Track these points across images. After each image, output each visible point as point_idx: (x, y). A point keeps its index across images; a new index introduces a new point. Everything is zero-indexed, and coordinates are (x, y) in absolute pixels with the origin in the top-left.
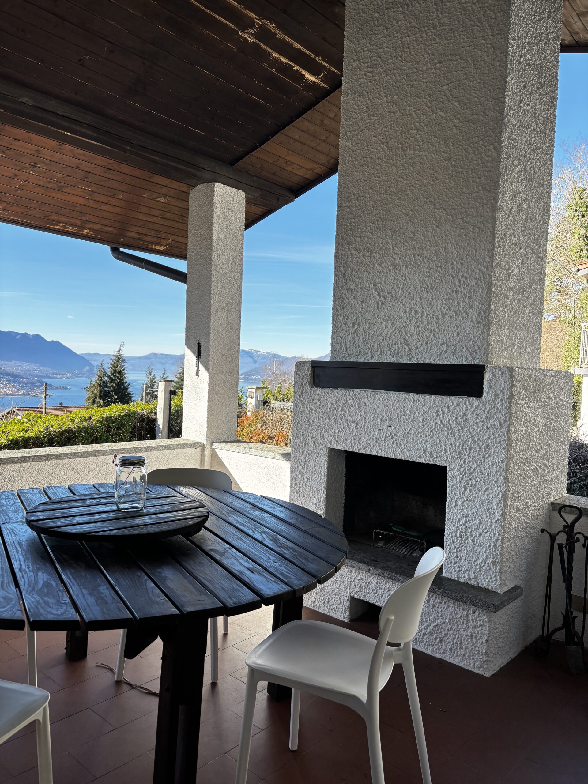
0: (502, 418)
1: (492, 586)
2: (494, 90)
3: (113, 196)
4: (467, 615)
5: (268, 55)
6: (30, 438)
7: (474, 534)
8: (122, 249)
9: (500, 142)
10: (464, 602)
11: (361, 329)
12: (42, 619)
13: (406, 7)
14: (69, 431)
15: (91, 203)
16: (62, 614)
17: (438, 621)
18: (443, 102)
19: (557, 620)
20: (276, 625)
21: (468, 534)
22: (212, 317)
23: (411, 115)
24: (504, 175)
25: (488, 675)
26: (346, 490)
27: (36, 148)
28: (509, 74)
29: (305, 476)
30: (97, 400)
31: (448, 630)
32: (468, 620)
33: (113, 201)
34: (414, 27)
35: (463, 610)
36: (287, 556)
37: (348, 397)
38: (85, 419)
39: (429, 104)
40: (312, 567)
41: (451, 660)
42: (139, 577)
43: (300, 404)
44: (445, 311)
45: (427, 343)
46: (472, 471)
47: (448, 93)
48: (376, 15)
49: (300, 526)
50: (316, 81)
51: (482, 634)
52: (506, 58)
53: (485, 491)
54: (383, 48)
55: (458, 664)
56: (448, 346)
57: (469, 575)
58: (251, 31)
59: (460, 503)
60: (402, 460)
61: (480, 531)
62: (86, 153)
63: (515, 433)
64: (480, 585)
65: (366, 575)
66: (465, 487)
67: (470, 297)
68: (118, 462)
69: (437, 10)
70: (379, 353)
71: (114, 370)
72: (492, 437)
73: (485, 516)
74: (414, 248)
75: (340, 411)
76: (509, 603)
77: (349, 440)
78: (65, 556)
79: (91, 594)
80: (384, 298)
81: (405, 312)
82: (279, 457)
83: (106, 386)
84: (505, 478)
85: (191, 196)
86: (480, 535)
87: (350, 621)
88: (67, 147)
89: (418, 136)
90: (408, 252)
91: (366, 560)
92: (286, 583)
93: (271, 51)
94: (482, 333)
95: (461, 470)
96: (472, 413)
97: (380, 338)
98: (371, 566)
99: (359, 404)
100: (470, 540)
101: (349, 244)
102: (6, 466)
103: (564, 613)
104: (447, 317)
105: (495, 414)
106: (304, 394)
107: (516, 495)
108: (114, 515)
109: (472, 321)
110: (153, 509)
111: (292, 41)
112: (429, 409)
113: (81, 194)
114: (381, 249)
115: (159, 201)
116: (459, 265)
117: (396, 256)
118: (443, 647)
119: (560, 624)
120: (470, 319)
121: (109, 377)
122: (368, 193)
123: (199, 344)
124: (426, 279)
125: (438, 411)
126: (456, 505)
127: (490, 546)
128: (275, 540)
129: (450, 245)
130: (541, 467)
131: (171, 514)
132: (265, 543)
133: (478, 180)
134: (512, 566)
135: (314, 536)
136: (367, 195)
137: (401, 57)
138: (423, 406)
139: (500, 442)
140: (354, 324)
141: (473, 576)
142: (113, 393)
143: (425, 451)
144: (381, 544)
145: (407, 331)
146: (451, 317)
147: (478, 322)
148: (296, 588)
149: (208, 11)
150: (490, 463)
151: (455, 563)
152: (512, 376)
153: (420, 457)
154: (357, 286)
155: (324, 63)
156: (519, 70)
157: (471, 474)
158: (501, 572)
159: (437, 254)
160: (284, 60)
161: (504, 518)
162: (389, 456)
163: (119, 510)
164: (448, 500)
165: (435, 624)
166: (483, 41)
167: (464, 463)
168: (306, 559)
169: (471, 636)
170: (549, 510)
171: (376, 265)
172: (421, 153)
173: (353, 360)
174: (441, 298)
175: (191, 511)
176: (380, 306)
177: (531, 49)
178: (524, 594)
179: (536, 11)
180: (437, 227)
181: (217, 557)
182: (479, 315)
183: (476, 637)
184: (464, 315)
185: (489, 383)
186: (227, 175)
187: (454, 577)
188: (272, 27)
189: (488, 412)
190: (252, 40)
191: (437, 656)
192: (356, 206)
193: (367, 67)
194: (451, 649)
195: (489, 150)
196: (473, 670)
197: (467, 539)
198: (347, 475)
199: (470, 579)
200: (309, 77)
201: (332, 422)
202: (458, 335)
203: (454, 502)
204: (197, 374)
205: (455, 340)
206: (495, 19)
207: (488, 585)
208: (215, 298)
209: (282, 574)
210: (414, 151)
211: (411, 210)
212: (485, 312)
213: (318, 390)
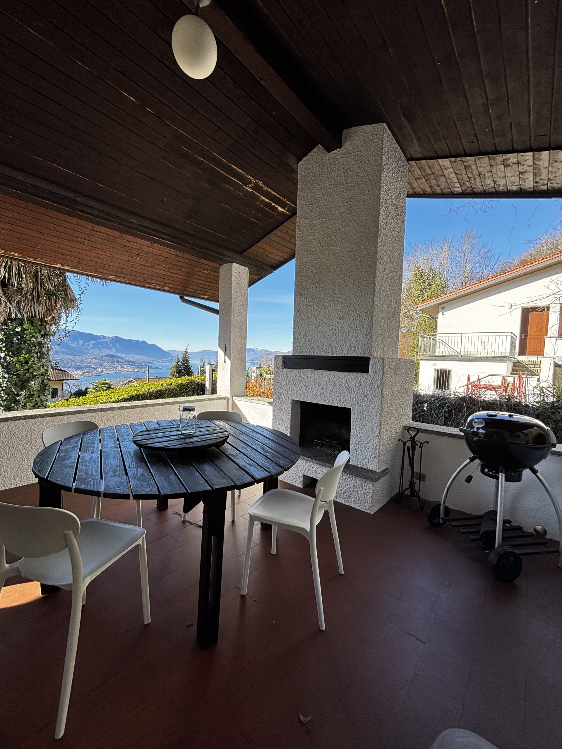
0: (379, 384)
1: (374, 469)
2: (374, 216)
3: (180, 270)
4: (362, 484)
5: (258, 198)
6: (140, 394)
7: (365, 443)
8: (185, 297)
9: (377, 243)
10: (361, 477)
11: (308, 338)
12: (139, 493)
13: (329, 174)
14: (160, 391)
15: (168, 273)
16: (150, 491)
17: (347, 487)
18: (348, 223)
19: (406, 485)
20: (265, 491)
21: (362, 442)
22: (232, 332)
23: (332, 229)
24: (379, 260)
25: (372, 513)
26: (301, 421)
27: (139, 245)
28: (381, 208)
29: (280, 414)
30: (175, 374)
31: (353, 491)
32: (362, 486)
33: (180, 273)
34: (333, 184)
35: (360, 481)
36: (269, 457)
37: (302, 373)
38: (169, 385)
39: (341, 224)
40: (281, 462)
41: (354, 506)
42: (191, 470)
43: (277, 377)
44: (350, 329)
45: (341, 346)
46: (364, 410)
47: (351, 218)
48: (314, 178)
49: (276, 441)
50: (284, 211)
51: (369, 493)
52: (379, 200)
53: (370, 421)
54: (317, 195)
55: (357, 508)
56: (351, 347)
57: (363, 463)
58: (250, 185)
59: (358, 426)
60: (328, 405)
61: (368, 441)
62: (166, 248)
63: (385, 391)
64: (368, 468)
65: (311, 463)
66: (360, 419)
67: (362, 322)
68: (181, 409)
69: (345, 176)
70: (317, 350)
71: (184, 359)
72: (374, 393)
73: (370, 433)
74: (334, 297)
75: (297, 381)
76: (383, 477)
77: (302, 395)
78: (153, 459)
79: (165, 480)
80: (319, 323)
81: (330, 330)
82: (267, 404)
83: (180, 367)
84: (380, 414)
85: (220, 270)
86: (368, 443)
87: (303, 487)
88: (155, 245)
89: (336, 239)
90: (331, 299)
91: (311, 456)
92: (267, 471)
93: (260, 196)
94: (368, 341)
95: (359, 410)
96: (364, 381)
97: (317, 343)
98: (314, 459)
99: (307, 377)
100: (363, 446)
101: (301, 295)
102: (125, 410)
103: (410, 481)
104: (351, 332)
105: (375, 381)
106: (279, 372)
107: (386, 422)
108: (179, 437)
109: (363, 334)
110: (200, 433)
111: (271, 191)
112: (342, 379)
113: (163, 269)
114: (317, 298)
115: (204, 273)
116: (357, 306)
117: (325, 301)
118: (350, 500)
119: (408, 486)
120: (362, 334)
121: (181, 362)
122: (311, 269)
123: (225, 346)
124: (340, 313)
125: (346, 380)
126: (356, 428)
127: (373, 449)
128: (263, 449)
129: (352, 296)
130: (398, 408)
131: (209, 436)
132: (257, 450)
133: (366, 262)
134: (384, 458)
135: (283, 446)
136: (310, 270)
137: (326, 199)
138: (339, 378)
139: (378, 396)
140: (304, 336)
141: (364, 464)
142: (183, 371)
143: (340, 401)
144: (318, 448)
145: (331, 339)
146: (353, 332)
147: (367, 335)
148: (273, 474)
149: (227, 175)
150: (373, 407)
151: (356, 457)
152: (383, 362)
153: (338, 404)
154: (305, 316)
155: (288, 202)
156: (386, 207)
157: (363, 412)
158: (379, 462)
159: (346, 300)
160: (267, 200)
161: (380, 434)
162: (322, 403)
163: (182, 434)
164: (352, 425)
165: (346, 488)
166: (368, 192)
167: (360, 406)
168: (279, 458)
169: (364, 494)
170: (403, 429)
171: (315, 306)
172: (337, 248)
173: (304, 354)
174: (348, 323)
175: (220, 434)
176: (317, 327)
177: (392, 196)
178: (390, 472)
179: (394, 177)
180: (346, 286)
181: (233, 458)
182: (367, 331)
183: (366, 495)
184: (359, 331)
185: (372, 366)
186: (239, 259)
187: (355, 464)
188: (260, 183)
189: (372, 381)
190: (251, 190)
191: (347, 504)
192: (304, 276)
193: (310, 204)
194: (354, 501)
195: (372, 247)
196: (365, 511)
197: (361, 445)
198: (301, 413)
199: (363, 465)
200: (280, 209)
201: (293, 386)
202: (356, 341)
203: (355, 426)
204: (225, 362)
205: (355, 344)
206: (374, 180)
207: (372, 468)
208: (233, 323)
209: (266, 467)
210: (334, 247)
211: (333, 278)
212: (370, 330)
213: (286, 370)
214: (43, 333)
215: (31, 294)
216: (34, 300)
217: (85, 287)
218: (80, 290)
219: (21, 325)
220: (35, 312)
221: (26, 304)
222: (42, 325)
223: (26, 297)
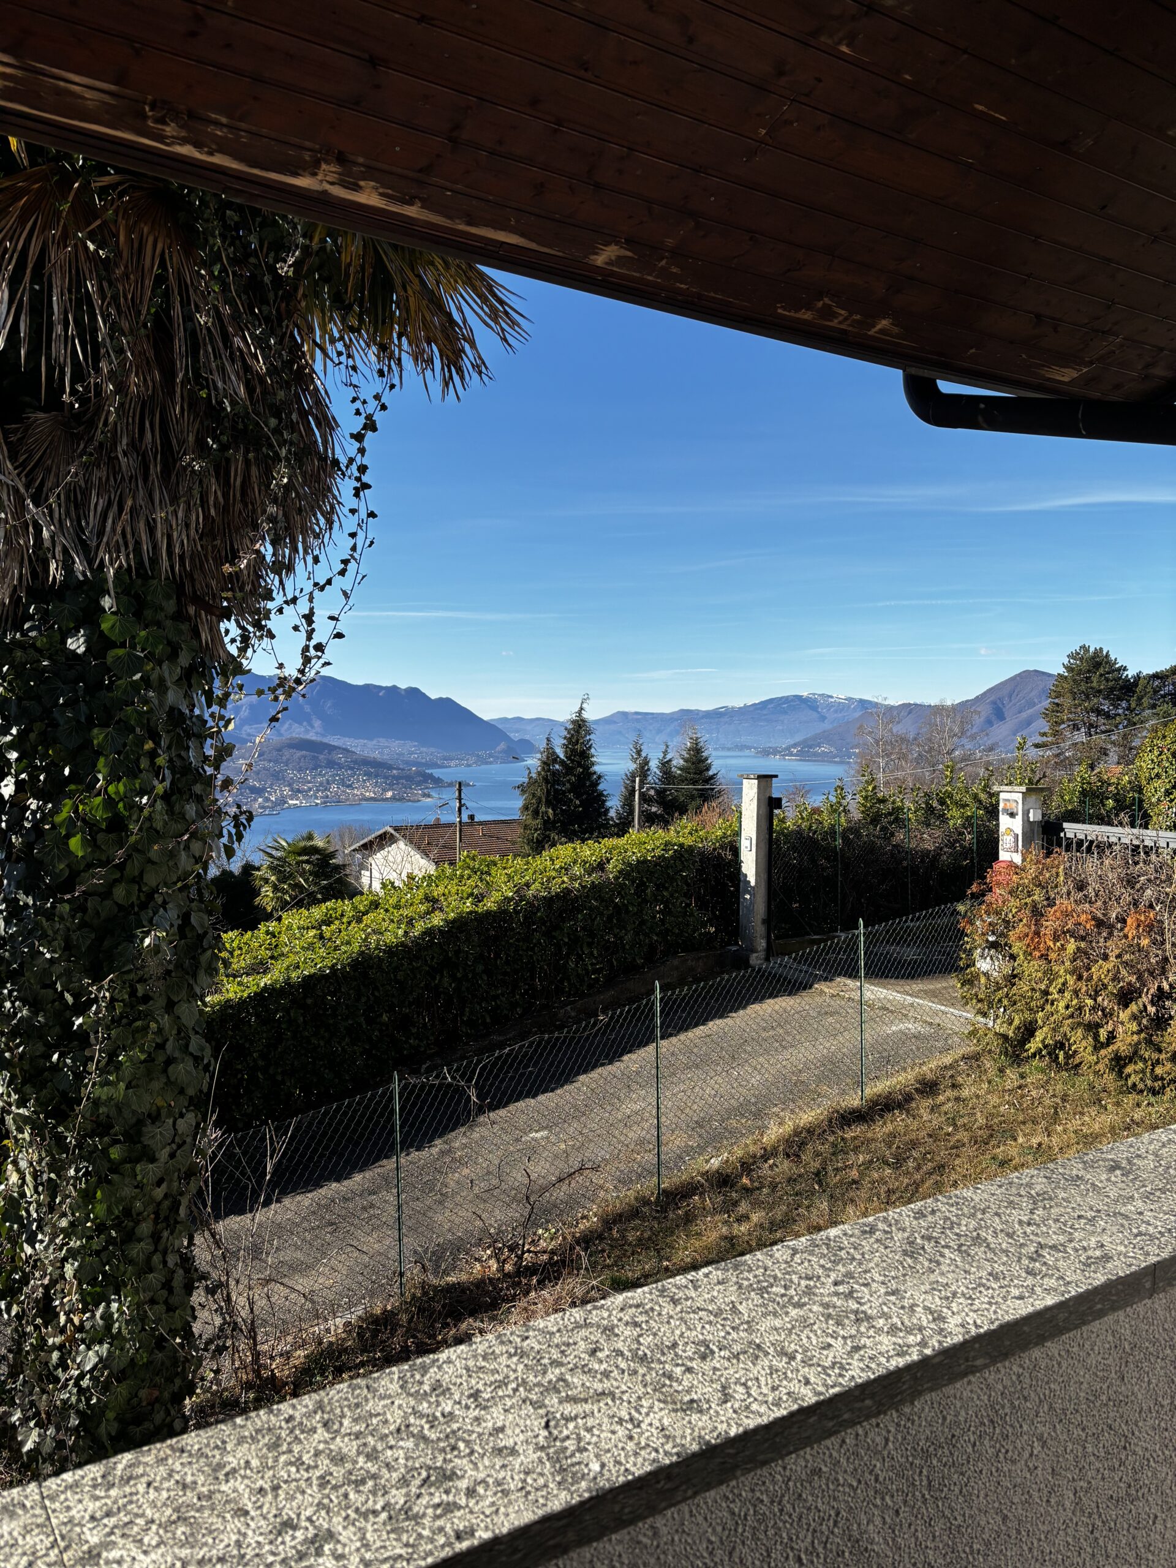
71: (573, 750)
83: (558, 782)
214: (184, 660)
215: (134, 446)
216: (146, 479)
217: (377, 397)
218: (358, 413)
219: (89, 617)
220: (155, 546)
221: (110, 504)
222: (180, 616)
223: (113, 461)
